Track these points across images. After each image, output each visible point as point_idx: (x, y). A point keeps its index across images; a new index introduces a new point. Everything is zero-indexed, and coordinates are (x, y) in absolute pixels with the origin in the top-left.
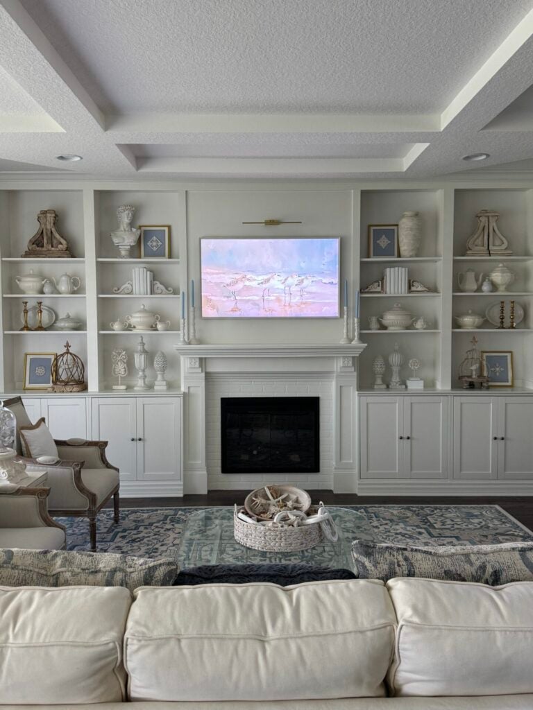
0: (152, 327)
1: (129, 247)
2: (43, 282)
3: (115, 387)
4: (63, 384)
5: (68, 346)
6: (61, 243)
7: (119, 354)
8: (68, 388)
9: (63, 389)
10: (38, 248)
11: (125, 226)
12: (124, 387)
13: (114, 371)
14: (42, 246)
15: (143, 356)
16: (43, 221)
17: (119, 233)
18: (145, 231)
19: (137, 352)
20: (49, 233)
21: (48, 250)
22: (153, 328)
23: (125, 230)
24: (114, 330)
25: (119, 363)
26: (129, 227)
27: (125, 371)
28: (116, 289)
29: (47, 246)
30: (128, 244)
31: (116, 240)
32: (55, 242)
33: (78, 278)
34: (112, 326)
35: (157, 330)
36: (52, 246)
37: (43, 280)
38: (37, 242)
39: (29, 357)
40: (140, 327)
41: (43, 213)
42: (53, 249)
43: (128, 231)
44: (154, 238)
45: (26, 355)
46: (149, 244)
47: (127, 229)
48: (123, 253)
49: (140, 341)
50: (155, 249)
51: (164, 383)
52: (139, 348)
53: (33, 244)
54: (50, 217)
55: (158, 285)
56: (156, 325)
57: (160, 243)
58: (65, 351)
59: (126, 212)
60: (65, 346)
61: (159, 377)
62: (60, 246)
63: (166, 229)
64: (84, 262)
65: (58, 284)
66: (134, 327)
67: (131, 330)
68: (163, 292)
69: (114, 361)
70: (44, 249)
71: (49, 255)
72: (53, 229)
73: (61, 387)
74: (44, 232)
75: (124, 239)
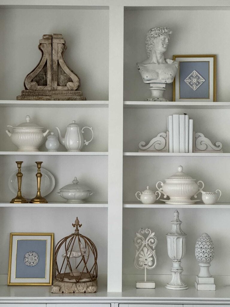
0: (192, 198)
1: (164, 86)
2: (45, 134)
3: (139, 285)
4: (74, 281)
5: (77, 225)
6: (71, 80)
7: (146, 236)
8: (81, 288)
9: (74, 288)
10: (39, 87)
11: (159, 56)
12: (152, 285)
13: (138, 261)
14: (45, 84)
15: (181, 240)
16: (47, 49)
17: (150, 67)
18: (181, 63)
19: (172, 234)
20: (55, 66)
21: (53, 90)
22: (196, 199)
23: (159, 63)
24: (141, 203)
25: (145, 250)
26: (163, 57)
27: (153, 261)
28: (144, 143)
29: (51, 84)
30: (164, 81)
31: (146, 76)
32: (62, 78)
33: (91, 129)
34: (139, 197)
35: (202, 203)
36: (58, 85)
37: (44, 131)
38: (38, 79)
39: (16, 239)
40: (177, 198)
41: (47, 39)
42: (60, 88)
43: (162, 63)
44: (195, 73)
45: (12, 235)
46: (187, 81)
47: (160, 61)
48: (156, 93)
49: (176, 218)
50: (195, 88)
51: (212, 280)
52: (175, 228)
53: (32, 81)
54: (58, 45)
55: (202, 138)
56: (200, 195)
57: (202, 80)
58: (74, 232)
59: (162, 37)
60: (74, 225)
61: (203, 272)
62: (69, 84)
63: (211, 60)
64: (107, 106)
65: (63, 136)
66: (168, 198)
67: (164, 203)
68: (209, 148)
69: (137, 246)
70: (48, 88)
71: (55, 97)
72: (61, 61)
73: (70, 285)
74: (48, 65)
75: (157, 74)
